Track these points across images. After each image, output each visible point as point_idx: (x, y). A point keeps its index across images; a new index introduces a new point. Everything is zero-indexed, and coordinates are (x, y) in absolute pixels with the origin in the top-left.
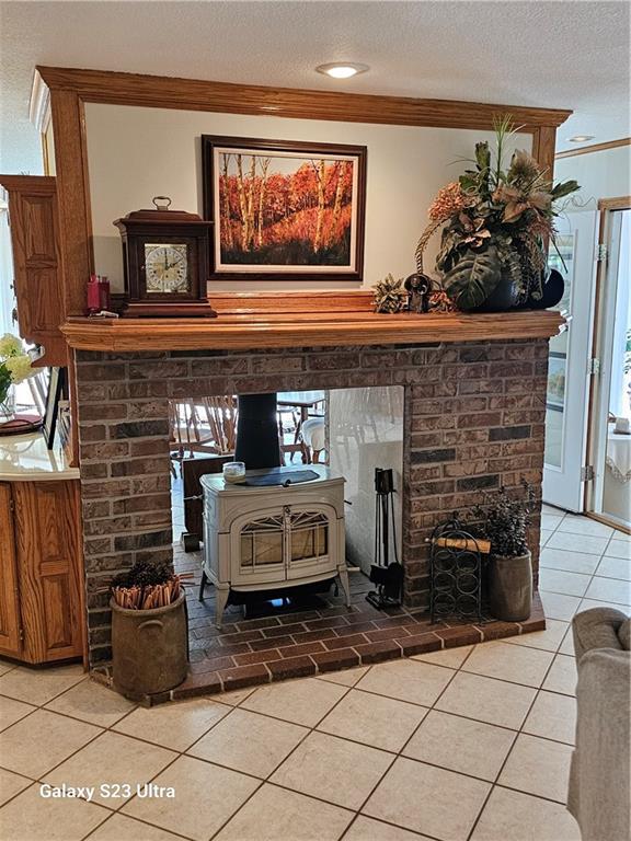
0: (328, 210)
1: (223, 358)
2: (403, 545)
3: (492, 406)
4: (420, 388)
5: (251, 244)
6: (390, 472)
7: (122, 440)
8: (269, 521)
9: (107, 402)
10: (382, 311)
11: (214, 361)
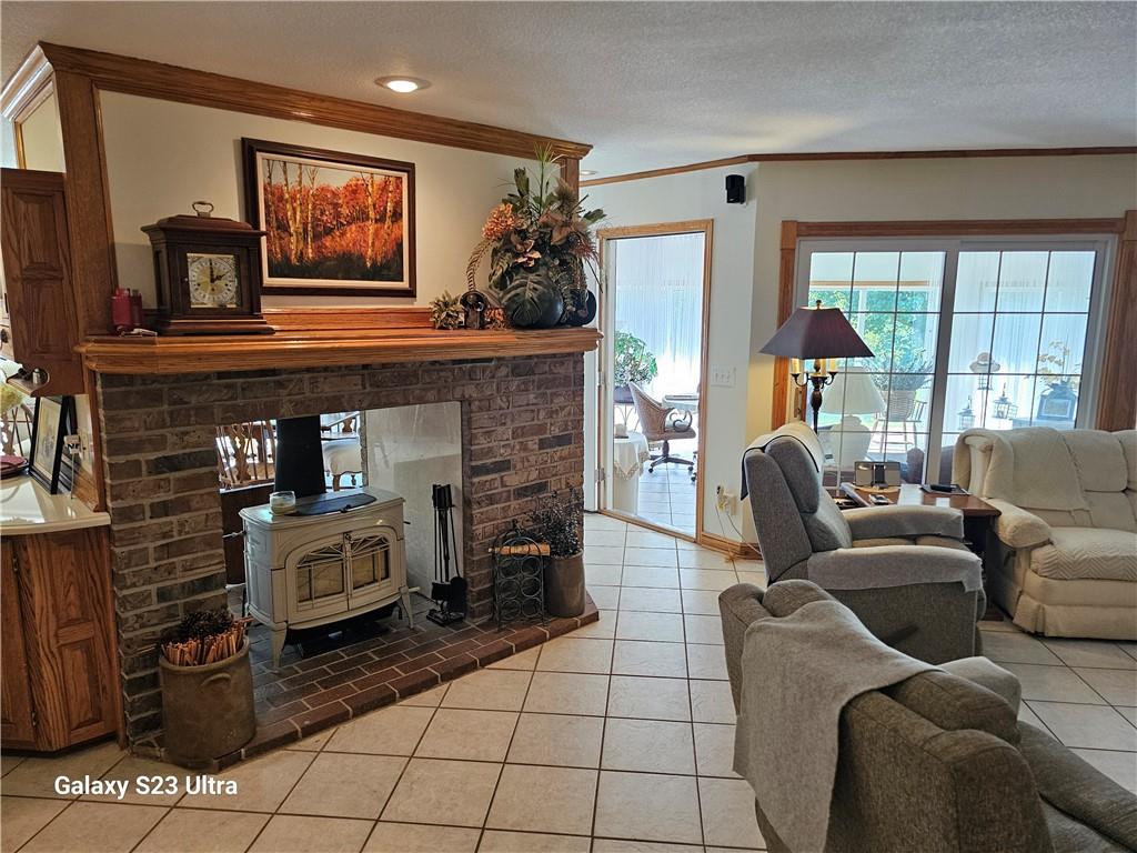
0: (379, 225)
1: (277, 378)
2: (465, 558)
3: (541, 418)
4: (477, 403)
5: (301, 257)
6: (449, 486)
7: (163, 476)
8: (328, 551)
9: (142, 433)
10: (441, 328)
11: (267, 383)
